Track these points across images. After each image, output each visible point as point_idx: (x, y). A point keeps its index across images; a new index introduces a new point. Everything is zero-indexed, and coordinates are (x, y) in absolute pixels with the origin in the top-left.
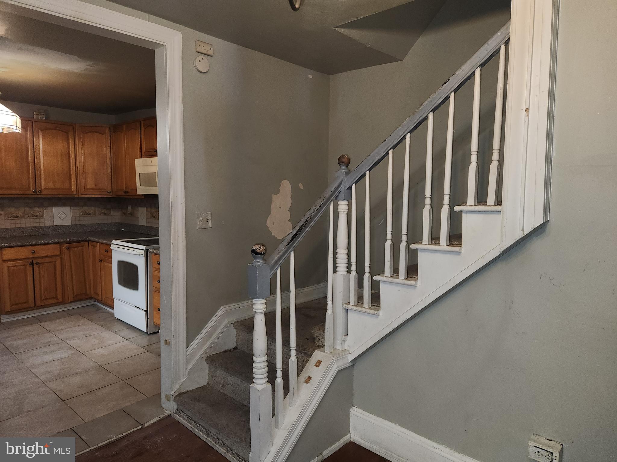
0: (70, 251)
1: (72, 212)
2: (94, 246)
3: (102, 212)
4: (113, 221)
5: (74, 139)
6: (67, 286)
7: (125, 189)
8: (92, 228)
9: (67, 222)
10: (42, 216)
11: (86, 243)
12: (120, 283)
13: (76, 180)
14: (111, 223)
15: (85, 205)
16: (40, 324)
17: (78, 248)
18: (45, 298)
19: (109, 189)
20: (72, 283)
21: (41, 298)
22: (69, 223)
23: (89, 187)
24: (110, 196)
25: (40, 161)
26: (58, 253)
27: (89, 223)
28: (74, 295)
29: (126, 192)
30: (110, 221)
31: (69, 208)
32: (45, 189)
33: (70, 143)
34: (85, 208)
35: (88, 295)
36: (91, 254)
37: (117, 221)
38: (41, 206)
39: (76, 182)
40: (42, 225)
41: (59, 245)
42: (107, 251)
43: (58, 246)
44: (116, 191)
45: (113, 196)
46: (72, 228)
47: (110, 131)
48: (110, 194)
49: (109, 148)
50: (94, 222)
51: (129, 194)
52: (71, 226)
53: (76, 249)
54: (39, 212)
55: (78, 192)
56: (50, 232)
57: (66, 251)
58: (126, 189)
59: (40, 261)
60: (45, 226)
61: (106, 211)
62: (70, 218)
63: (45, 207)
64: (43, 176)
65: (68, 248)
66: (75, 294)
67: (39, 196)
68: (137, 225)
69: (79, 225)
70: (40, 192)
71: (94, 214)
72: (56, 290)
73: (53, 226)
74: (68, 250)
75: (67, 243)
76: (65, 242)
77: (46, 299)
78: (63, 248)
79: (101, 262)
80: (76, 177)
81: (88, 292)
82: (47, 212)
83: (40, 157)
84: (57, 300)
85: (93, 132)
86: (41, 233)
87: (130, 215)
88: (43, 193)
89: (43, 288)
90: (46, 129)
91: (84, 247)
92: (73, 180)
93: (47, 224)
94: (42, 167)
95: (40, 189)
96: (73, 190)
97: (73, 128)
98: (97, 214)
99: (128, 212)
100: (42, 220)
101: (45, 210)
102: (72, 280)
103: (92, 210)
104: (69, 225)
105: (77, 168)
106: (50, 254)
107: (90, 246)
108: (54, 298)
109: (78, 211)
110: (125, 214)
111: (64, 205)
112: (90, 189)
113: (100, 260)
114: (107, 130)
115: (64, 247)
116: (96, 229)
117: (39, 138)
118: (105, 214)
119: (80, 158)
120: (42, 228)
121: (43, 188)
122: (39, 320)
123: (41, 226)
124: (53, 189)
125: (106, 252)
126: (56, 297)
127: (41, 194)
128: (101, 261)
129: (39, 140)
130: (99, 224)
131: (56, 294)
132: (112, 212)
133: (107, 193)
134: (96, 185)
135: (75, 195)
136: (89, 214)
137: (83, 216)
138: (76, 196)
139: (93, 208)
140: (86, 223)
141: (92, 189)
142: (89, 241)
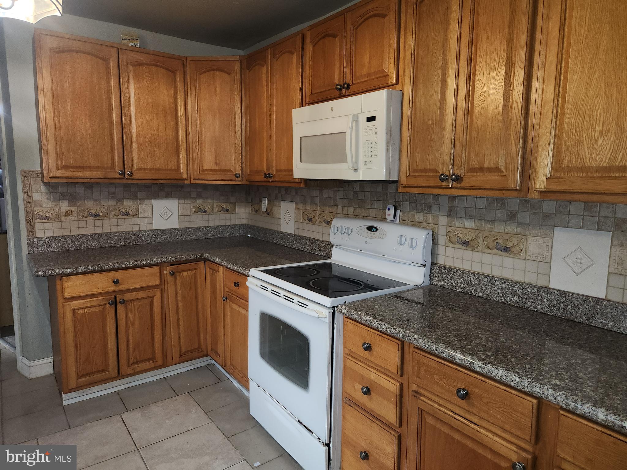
0: (176, 278)
1: (179, 208)
2: (214, 271)
3: (223, 208)
4: (239, 222)
5: (185, 86)
6: (171, 338)
7: (266, 171)
8: (208, 234)
9: (173, 224)
10: (136, 214)
11: (202, 264)
12: (263, 355)
13: (187, 154)
14: (235, 226)
15: (199, 196)
17: (189, 272)
18: (135, 361)
19: (238, 170)
20: (179, 332)
21: (128, 360)
22: (176, 226)
23: (206, 166)
24: (239, 183)
25: (130, 121)
26: (157, 282)
27: (204, 226)
28: (180, 351)
29: (268, 176)
30: (233, 222)
31: (176, 201)
32: (139, 169)
33: (178, 91)
34: (199, 201)
35: (203, 351)
36: (208, 282)
37: (244, 222)
38: (135, 197)
39: (187, 157)
40: (136, 228)
41: (158, 267)
42: (238, 285)
43: (156, 270)
44: (249, 173)
45: (244, 183)
46: (180, 233)
47: (241, 67)
48: (239, 179)
49: (239, 97)
50: (211, 224)
51: (273, 179)
52: (179, 231)
53: (185, 274)
54: (132, 208)
55: (189, 175)
56: (147, 241)
57: (170, 279)
58: (268, 169)
59: (128, 296)
60: (139, 231)
61: (229, 206)
62: (177, 218)
63: (140, 199)
64: (135, 146)
65: (173, 274)
66: (183, 351)
67: (130, 181)
68: (277, 232)
69: (190, 228)
70: (131, 174)
71: (212, 212)
72: (153, 345)
73: (151, 231)
74: (173, 276)
75: (172, 264)
76: (168, 262)
77: (137, 362)
78: (165, 272)
79: (226, 301)
80: (187, 150)
81: (203, 346)
82: (144, 208)
83: (130, 113)
84: (154, 362)
85: (214, 70)
86: (133, 241)
87: (265, 215)
88: (135, 176)
89: (131, 346)
90: (140, 64)
91: (198, 269)
92: (182, 154)
93: (143, 228)
94: (134, 131)
95: (130, 170)
96: (182, 172)
97: (183, 64)
98: (215, 211)
99: (263, 210)
100: (136, 221)
101: (141, 204)
102: (179, 328)
103: (208, 204)
104: (176, 229)
105: (188, 134)
106: (143, 284)
107: (208, 270)
108: (149, 360)
109: (188, 206)
110: (256, 211)
111: (168, 196)
112: (207, 170)
113: (223, 297)
114: (237, 66)
115: (167, 271)
116: (213, 235)
117: (128, 79)
118: (227, 210)
119: (193, 116)
120: (135, 234)
121: (135, 167)
123: (135, 231)
124: (150, 169)
125: (236, 286)
126: (152, 358)
127: (133, 177)
128: (225, 299)
129: (129, 83)
130: (218, 226)
131: (154, 353)
132: (237, 209)
133: (234, 178)
134: (217, 164)
135: (185, 180)
136: (205, 211)
137: (196, 214)
138: (186, 182)
139: (209, 201)
140: (200, 225)
141: (211, 170)
142: (205, 260)
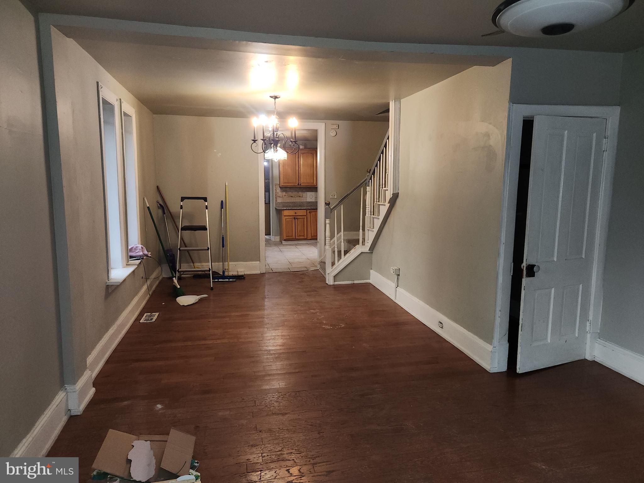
0: (310, 214)
1: (315, 195)
6: (309, 231)
9: (313, 200)
10: (302, 197)
16: (296, 246)
20: (311, 229)
21: (298, 236)
25: (301, 169)
26: (306, 215)
31: (314, 193)
32: (303, 183)
33: (314, 159)
38: (302, 191)
40: (302, 200)
41: (306, 210)
53: (313, 213)
54: (301, 195)
56: (305, 205)
59: (298, 217)
62: (314, 198)
63: (304, 192)
64: (302, 176)
65: (310, 212)
67: (301, 187)
72: (304, 233)
73: (306, 202)
75: (309, 209)
77: (300, 236)
83: (301, 167)
86: (301, 204)
88: (302, 185)
89: (299, 231)
90: (303, 153)
93: (304, 201)
94: (302, 172)
95: (301, 183)
101: (304, 194)
104: (314, 202)
106: (302, 214)
108: (303, 236)
111: (312, 191)
115: (308, 211)
117: (301, 158)
120: (302, 202)
122: (296, 245)
124: (306, 183)
126: (304, 236)
135: (315, 186)
